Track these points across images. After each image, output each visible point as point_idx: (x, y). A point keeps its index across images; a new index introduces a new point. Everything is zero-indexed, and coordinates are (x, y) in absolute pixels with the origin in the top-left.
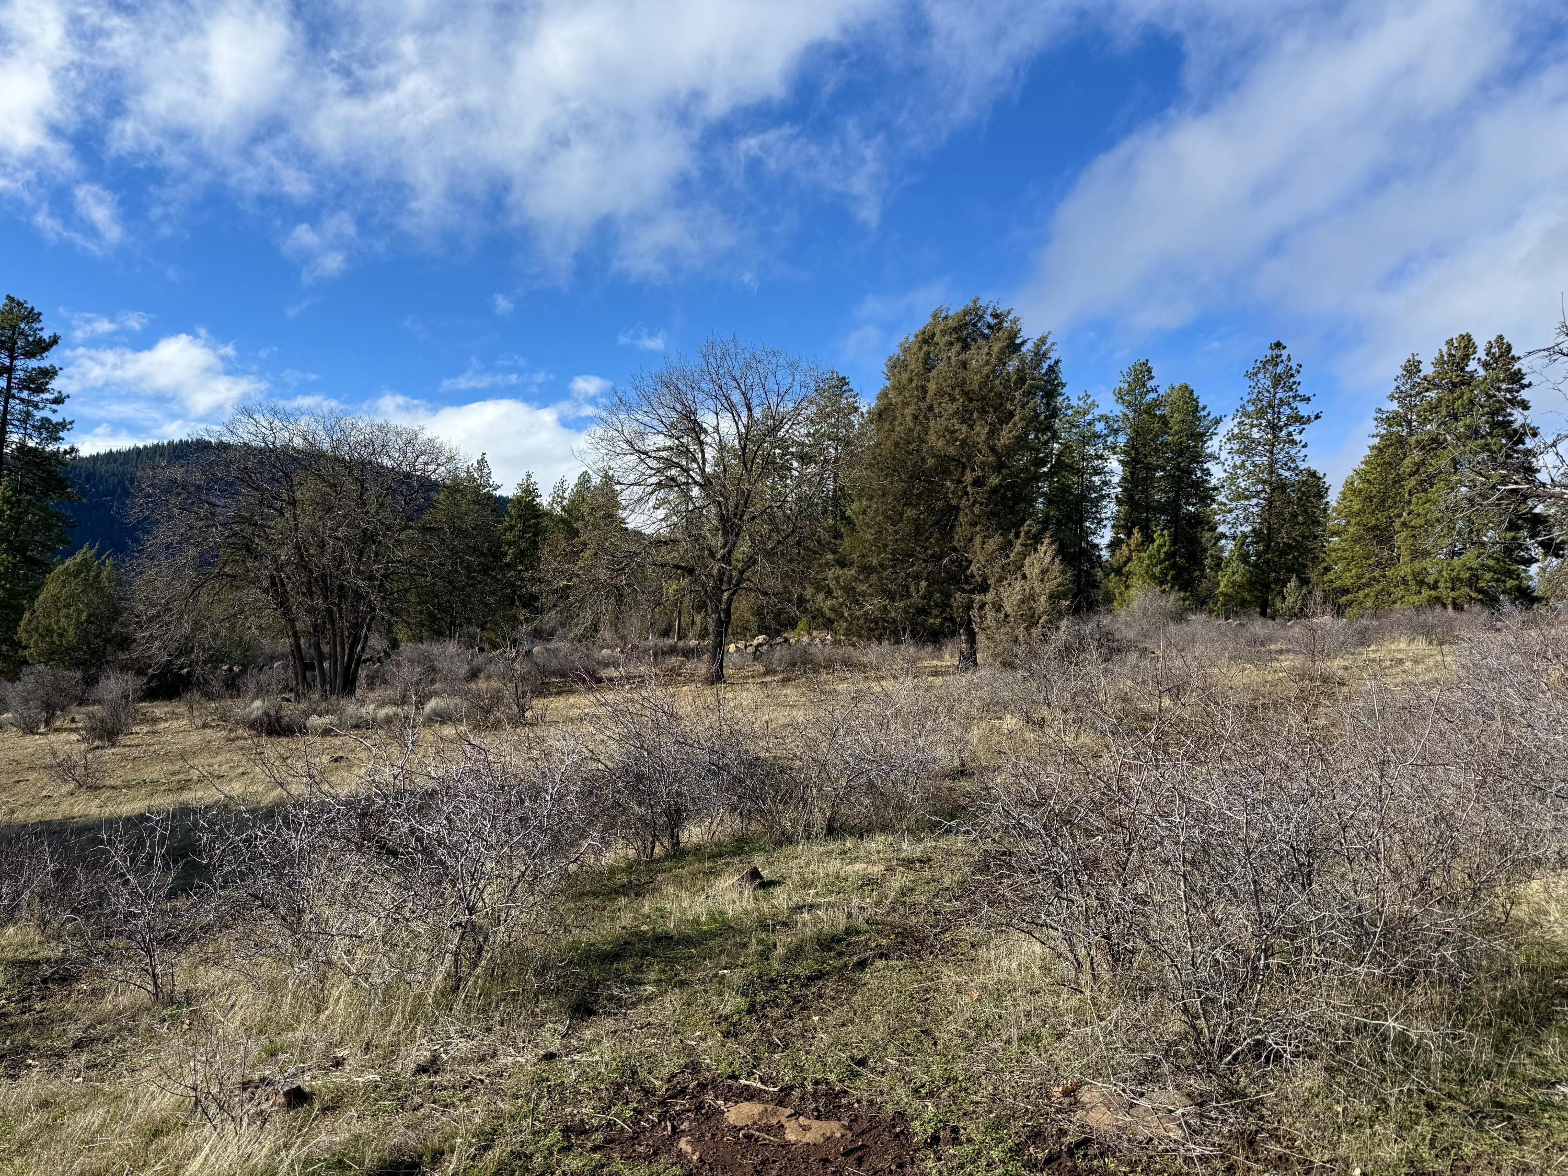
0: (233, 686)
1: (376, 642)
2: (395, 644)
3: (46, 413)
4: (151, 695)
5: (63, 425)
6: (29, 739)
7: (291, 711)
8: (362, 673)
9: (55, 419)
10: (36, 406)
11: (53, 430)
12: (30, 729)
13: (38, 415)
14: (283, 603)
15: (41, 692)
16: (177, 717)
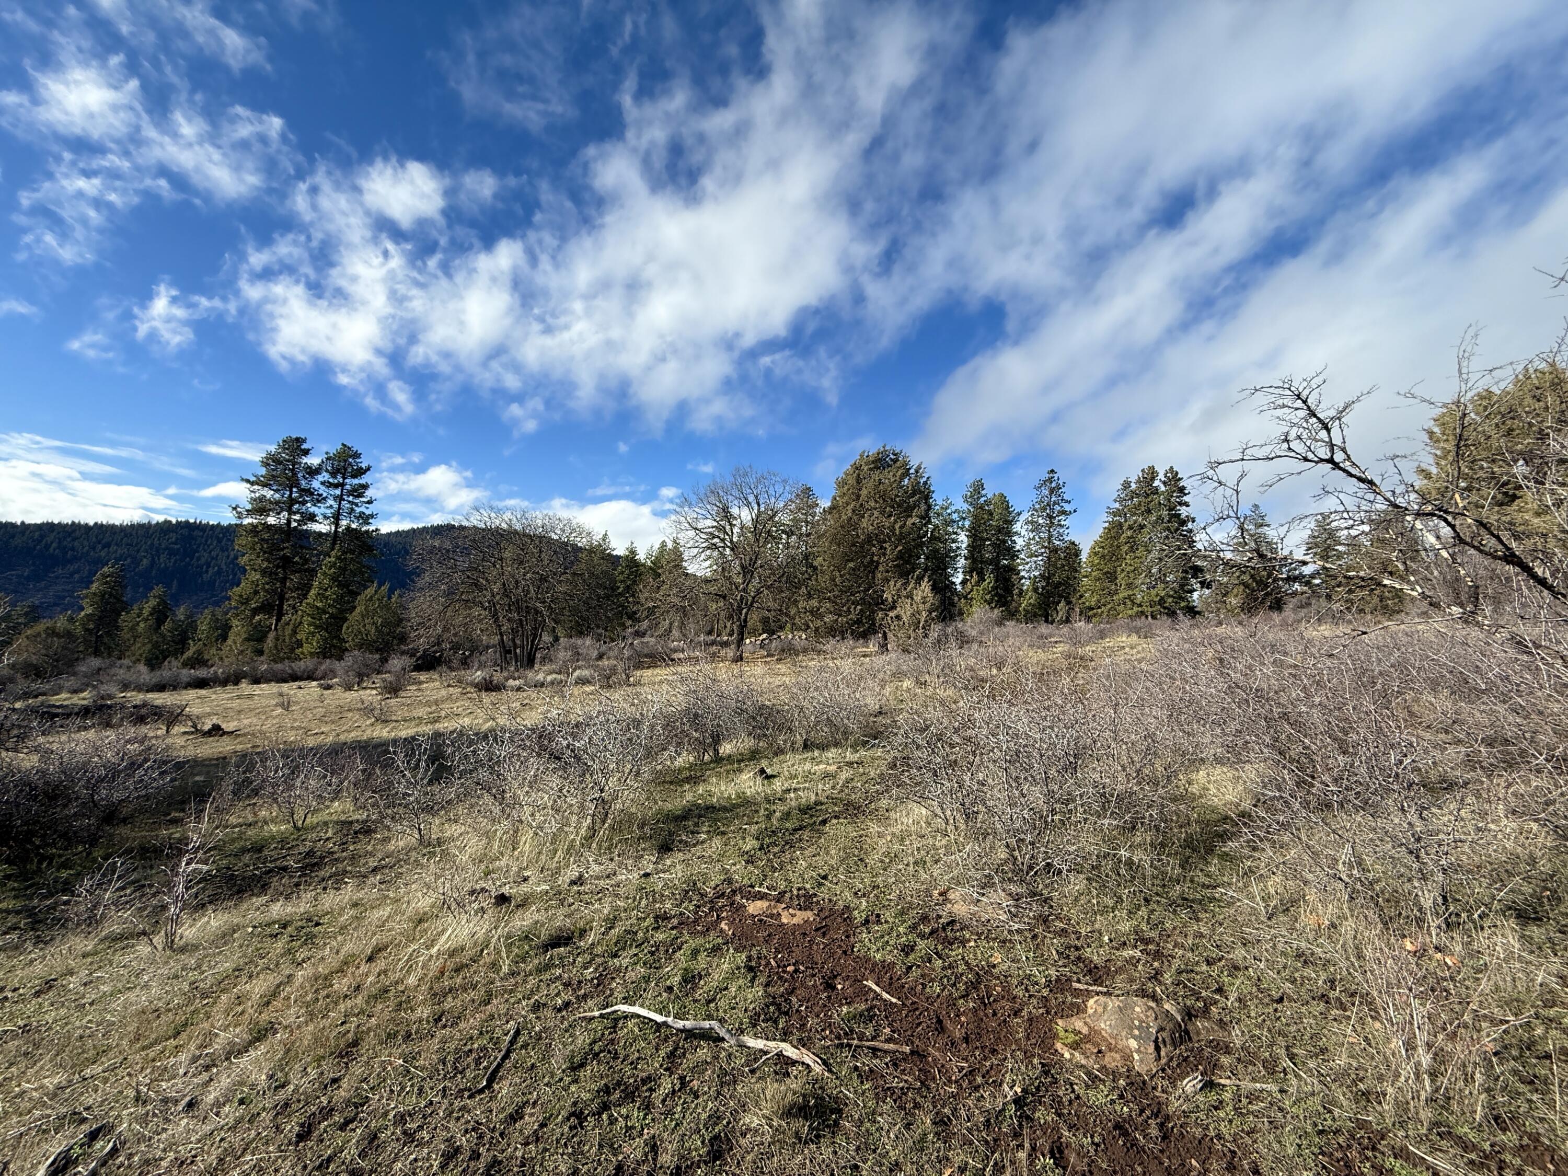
0: (465, 663)
1: (546, 638)
2: (557, 639)
3: (362, 509)
4: (418, 668)
5: (372, 516)
6: (348, 693)
7: (498, 677)
8: (538, 655)
9: (368, 512)
10: (357, 505)
11: (366, 519)
12: (349, 688)
13: (358, 510)
14: (495, 616)
15: (355, 666)
16: (431, 680)
